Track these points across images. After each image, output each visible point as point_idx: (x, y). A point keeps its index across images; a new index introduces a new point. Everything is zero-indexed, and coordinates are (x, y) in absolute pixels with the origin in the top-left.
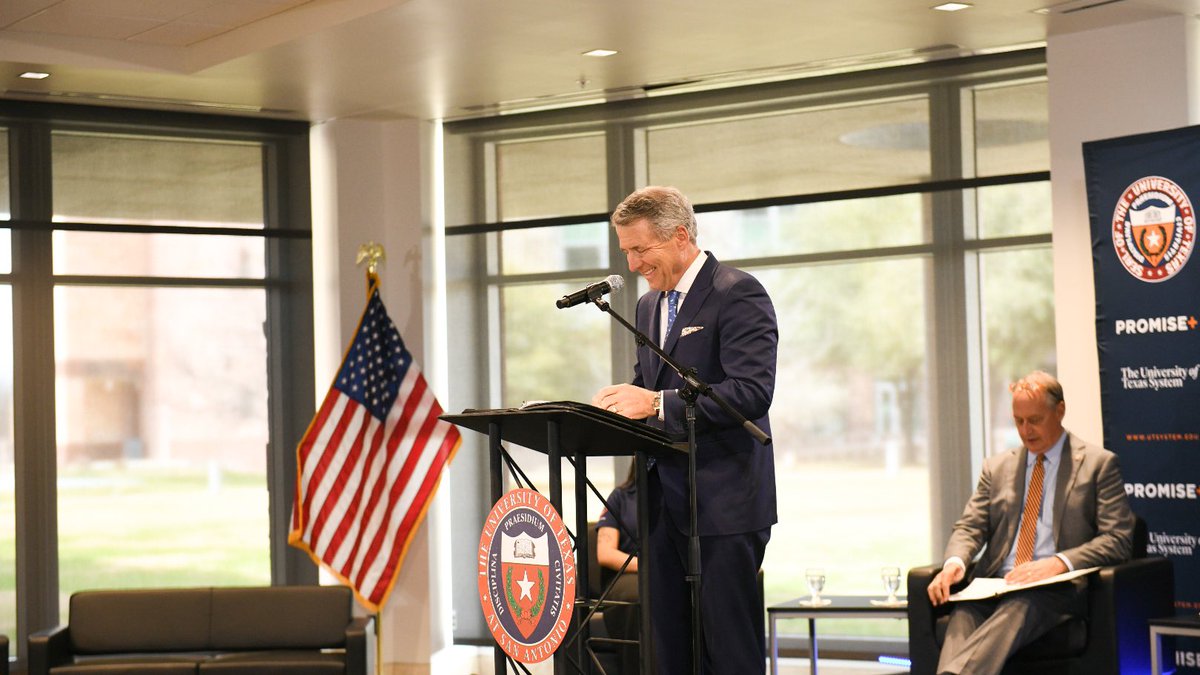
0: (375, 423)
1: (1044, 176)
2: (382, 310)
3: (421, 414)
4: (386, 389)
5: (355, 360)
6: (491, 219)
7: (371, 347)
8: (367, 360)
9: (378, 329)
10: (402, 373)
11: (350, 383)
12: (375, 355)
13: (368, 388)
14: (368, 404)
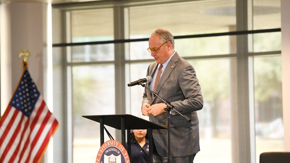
0: (26, 118)
1: (278, 30)
2: (29, 75)
3: (43, 115)
4: (30, 105)
5: (18, 94)
6: (68, 41)
7: (25, 89)
8: (23, 94)
9: (27, 83)
10: (36, 99)
11: (16, 103)
12: (26, 92)
13: (23, 105)
14: (23, 111)
